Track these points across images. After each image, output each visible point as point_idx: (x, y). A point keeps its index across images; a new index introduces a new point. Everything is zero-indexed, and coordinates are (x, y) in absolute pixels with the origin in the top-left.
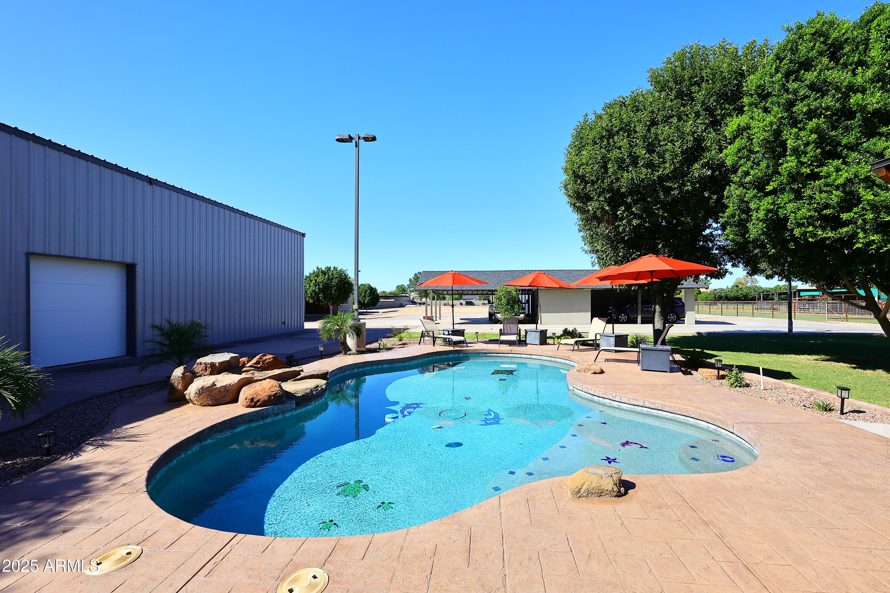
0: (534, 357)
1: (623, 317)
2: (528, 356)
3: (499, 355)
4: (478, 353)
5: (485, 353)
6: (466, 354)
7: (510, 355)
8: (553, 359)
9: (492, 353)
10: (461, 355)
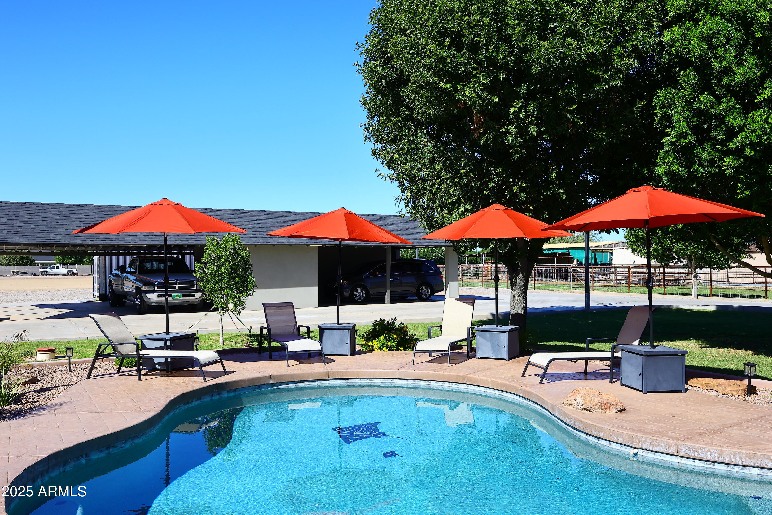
0: (377, 382)
1: (360, 293)
2: (364, 382)
3: (302, 385)
4: (259, 387)
5: (273, 385)
6: (235, 390)
7: (325, 383)
8: (423, 384)
9: (288, 383)
10: (225, 395)
